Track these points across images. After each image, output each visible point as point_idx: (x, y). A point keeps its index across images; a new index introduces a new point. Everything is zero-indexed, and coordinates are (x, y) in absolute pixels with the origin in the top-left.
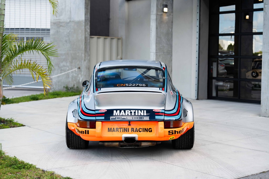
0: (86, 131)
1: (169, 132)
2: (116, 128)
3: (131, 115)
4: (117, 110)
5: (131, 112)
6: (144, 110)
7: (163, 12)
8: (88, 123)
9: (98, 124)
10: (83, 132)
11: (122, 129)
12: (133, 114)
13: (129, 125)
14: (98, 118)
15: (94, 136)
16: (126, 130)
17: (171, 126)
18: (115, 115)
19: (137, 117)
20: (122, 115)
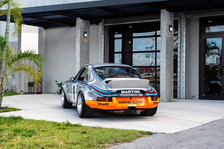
0: (106, 103)
1: (154, 103)
2: (124, 101)
3: (132, 93)
4: (123, 90)
5: (131, 92)
6: (138, 90)
7: (84, 36)
8: (107, 98)
9: (114, 99)
10: (105, 104)
11: (127, 102)
12: (133, 93)
13: (131, 99)
14: (113, 95)
15: (112, 106)
16: (129, 102)
17: (154, 100)
18: (123, 94)
19: (136, 94)
20: (127, 93)
